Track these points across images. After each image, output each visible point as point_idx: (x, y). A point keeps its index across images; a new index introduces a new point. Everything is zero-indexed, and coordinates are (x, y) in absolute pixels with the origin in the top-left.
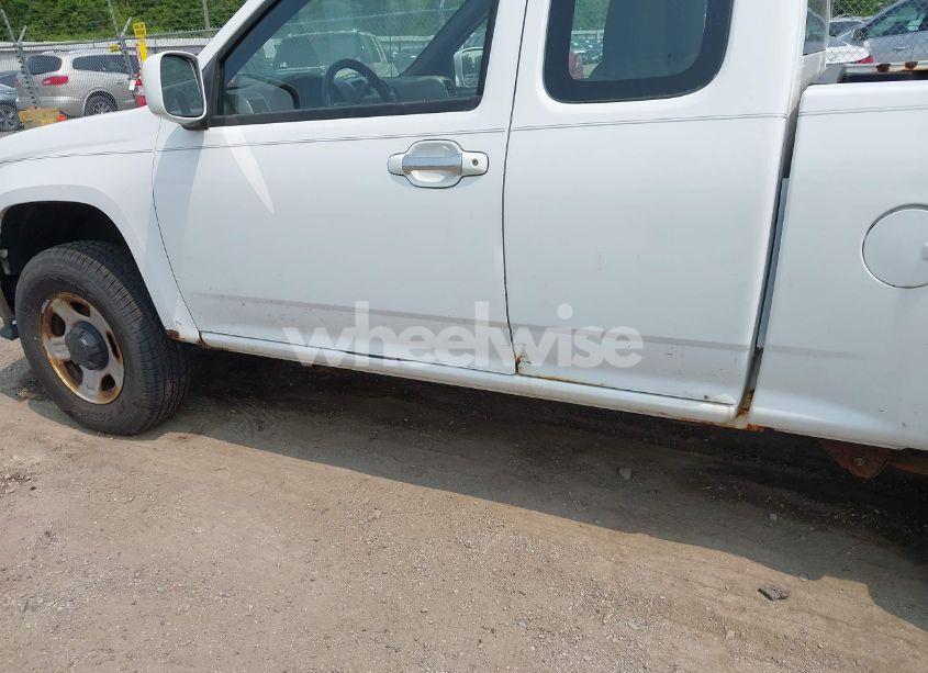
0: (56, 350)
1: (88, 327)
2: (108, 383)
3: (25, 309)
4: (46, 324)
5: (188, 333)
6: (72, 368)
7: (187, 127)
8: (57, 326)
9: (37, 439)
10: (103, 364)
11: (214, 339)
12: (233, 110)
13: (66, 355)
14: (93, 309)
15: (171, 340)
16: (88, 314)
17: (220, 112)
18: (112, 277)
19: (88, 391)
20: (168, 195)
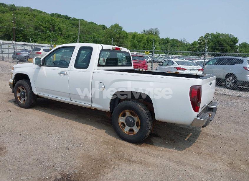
0: (19, 95)
1: (23, 91)
2: (25, 100)
3: (15, 88)
4: (18, 91)
5: (36, 93)
6: (20, 98)
7: (40, 66)
8: (19, 91)
9: (13, 107)
10: (24, 97)
11: (39, 94)
12: (45, 65)
13: (20, 96)
14: (24, 89)
15: (33, 94)
16: (24, 90)
17: (44, 64)
18: (28, 85)
19: (22, 101)
20: (36, 73)
